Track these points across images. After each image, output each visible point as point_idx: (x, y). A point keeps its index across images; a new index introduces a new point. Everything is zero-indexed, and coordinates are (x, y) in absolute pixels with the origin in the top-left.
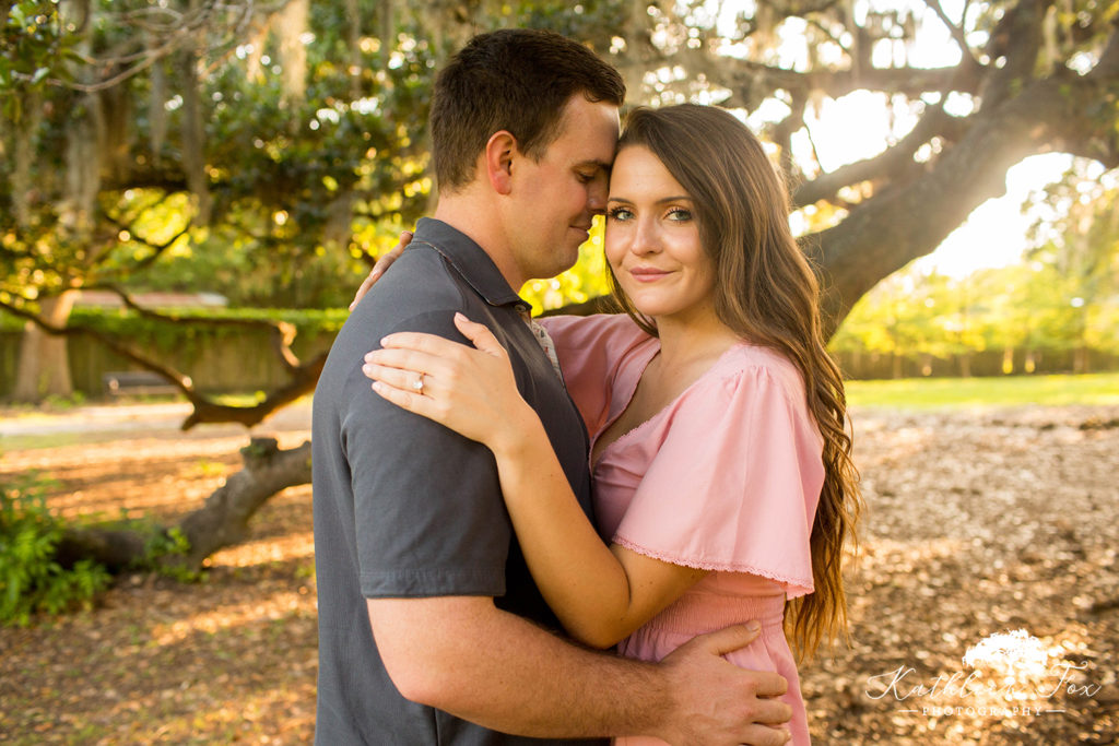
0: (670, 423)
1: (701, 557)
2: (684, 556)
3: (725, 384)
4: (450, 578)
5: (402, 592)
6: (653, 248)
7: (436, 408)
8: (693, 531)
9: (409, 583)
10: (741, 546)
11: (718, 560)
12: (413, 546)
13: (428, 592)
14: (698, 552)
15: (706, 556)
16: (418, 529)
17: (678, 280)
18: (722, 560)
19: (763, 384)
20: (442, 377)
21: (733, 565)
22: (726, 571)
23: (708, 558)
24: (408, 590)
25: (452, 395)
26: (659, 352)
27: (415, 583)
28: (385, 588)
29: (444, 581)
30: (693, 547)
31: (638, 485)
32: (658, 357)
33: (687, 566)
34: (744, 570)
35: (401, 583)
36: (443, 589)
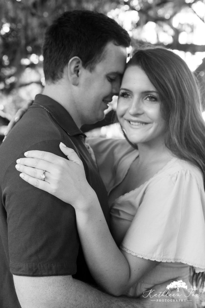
0: (144, 193)
1: (162, 256)
2: (154, 256)
3: (171, 178)
4: (54, 267)
5: (31, 274)
6: (139, 112)
7: (51, 187)
8: (158, 245)
9: (34, 270)
10: (178, 251)
11: (169, 257)
12: (37, 252)
13: (43, 274)
14: (160, 254)
15: (163, 256)
16: (40, 244)
17: (150, 128)
18: (170, 258)
19: (188, 177)
20: (55, 173)
21: (175, 259)
22: (172, 262)
23: (164, 257)
24: (34, 273)
25: (59, 182)
26: (138, 157)
27: (37, 270)
28: (23, 271)
29: (51, 269)
30: (158, 252)
31: (132, 219)
32: (137, 159)
33: (155, 261)
34: (179, 261)
35: (30, 270)
36: (50, 273)
